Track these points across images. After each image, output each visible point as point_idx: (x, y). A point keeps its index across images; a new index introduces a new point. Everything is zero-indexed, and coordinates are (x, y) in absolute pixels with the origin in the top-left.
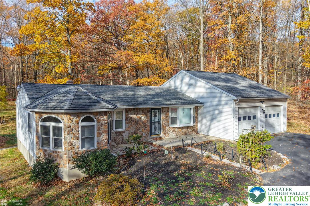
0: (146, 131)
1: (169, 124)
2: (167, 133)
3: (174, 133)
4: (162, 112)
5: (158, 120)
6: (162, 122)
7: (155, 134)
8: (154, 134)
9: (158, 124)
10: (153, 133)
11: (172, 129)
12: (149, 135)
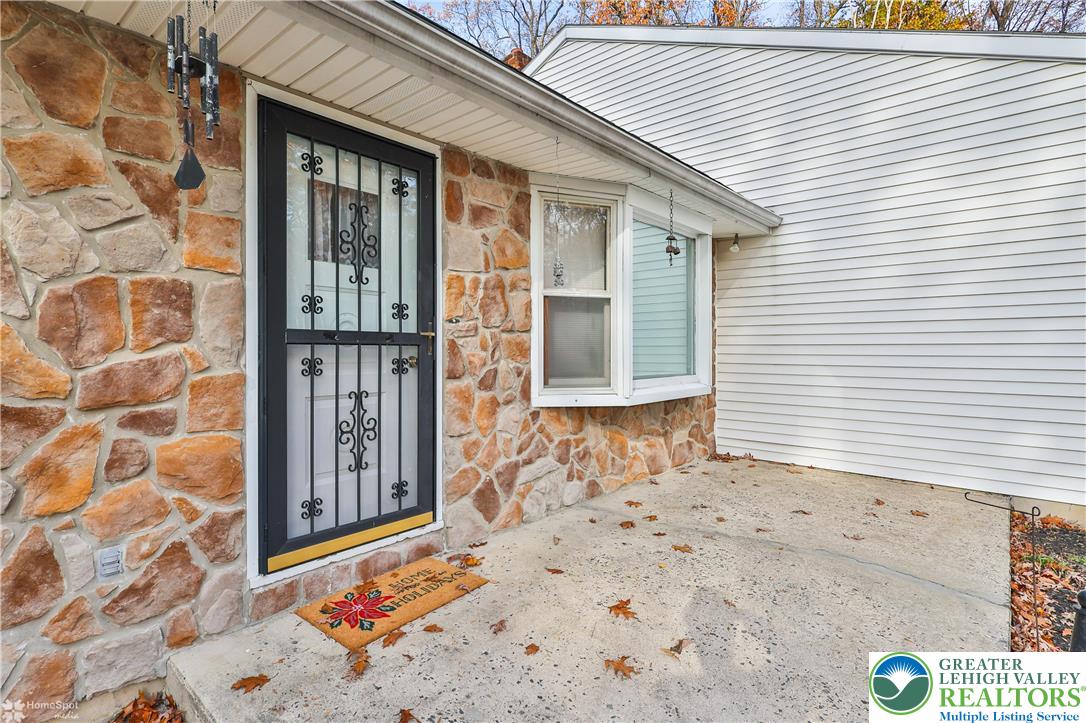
0: (152, 484)
1: (528, 380)
2: (509, 486)
3: (570, 477)
4: (453, 212)
5: (400, 311)
6: (453, 347)
7: (348, 516)
8: (325, 522)
9: (400, 368)
10: (312, 508)
11: (553, 428)
12: (225, 557)
